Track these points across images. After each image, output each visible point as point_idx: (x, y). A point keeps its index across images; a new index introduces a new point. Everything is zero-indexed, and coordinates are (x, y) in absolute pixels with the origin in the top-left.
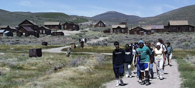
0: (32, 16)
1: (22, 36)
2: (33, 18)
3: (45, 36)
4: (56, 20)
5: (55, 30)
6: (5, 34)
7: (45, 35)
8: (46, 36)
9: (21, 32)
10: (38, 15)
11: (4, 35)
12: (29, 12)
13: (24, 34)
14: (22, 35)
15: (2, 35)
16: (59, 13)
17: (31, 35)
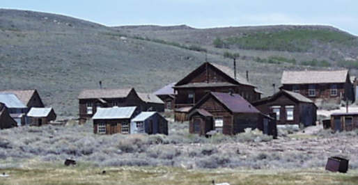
0: (197, 46)
1: (212, 132)
2: (205, 51)
3: (297, 131)
4: (298, 61)
5: (329, 104)
6: (137, 122)
7: (296, 126)
8: (300, 133)
9: (206, 114)
10: (223, 38)
11: (134, 127)
12: (183, 27)
13: (219, 123)
14: (211, 126)
15: (128, 130)
16: (305, 27)
17: (248, 130)
